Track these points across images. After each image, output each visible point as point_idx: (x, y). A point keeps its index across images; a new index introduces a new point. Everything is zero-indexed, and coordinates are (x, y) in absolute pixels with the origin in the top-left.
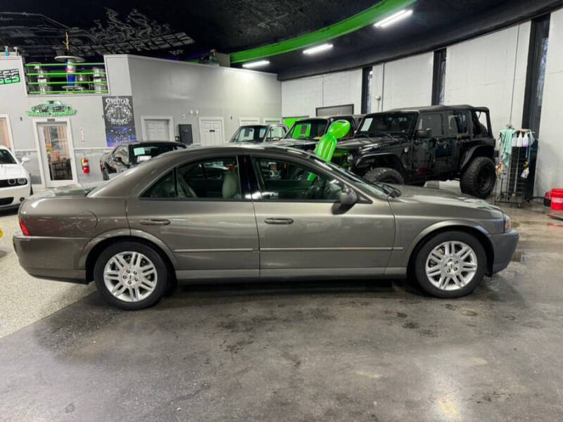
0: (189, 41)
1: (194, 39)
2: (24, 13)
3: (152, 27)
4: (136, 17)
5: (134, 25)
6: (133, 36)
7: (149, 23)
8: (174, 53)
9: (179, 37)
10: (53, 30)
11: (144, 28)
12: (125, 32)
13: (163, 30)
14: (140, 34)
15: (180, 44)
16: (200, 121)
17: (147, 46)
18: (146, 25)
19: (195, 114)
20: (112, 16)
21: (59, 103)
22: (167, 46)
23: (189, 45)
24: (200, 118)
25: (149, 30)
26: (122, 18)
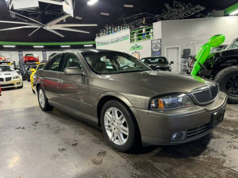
0: (203, 8)
1: (205, 7)
2: (141, 14)
3: (184, 6)
4: (176, 4)
5: (176, 7)
6: (178, 12)
7: (182, 5)
8: (198, 16)
9: (197, 8)
10: (151, 17)
11: (181, 8)
12: (174, 11)
13: (189, 6)
14: (181, 11)
15: (199, 11)
16: (196, 47)
17: (186, 16)
18: (181, 6)
19: (193, 44)
20: (167, 6)
21: (138, 45)
22: (193, 13)
23: (203, 10)
24: (197, 46)
25: (183, 8)
26: (171, 6)
